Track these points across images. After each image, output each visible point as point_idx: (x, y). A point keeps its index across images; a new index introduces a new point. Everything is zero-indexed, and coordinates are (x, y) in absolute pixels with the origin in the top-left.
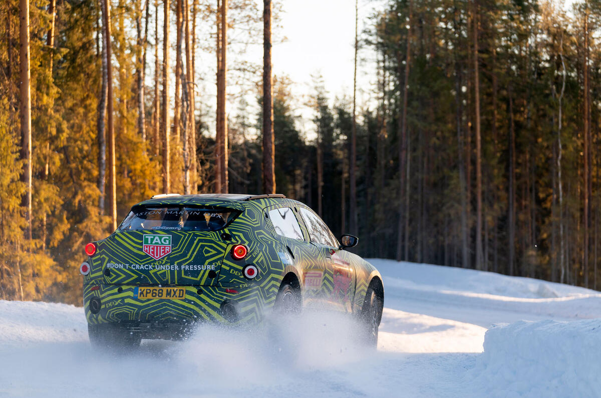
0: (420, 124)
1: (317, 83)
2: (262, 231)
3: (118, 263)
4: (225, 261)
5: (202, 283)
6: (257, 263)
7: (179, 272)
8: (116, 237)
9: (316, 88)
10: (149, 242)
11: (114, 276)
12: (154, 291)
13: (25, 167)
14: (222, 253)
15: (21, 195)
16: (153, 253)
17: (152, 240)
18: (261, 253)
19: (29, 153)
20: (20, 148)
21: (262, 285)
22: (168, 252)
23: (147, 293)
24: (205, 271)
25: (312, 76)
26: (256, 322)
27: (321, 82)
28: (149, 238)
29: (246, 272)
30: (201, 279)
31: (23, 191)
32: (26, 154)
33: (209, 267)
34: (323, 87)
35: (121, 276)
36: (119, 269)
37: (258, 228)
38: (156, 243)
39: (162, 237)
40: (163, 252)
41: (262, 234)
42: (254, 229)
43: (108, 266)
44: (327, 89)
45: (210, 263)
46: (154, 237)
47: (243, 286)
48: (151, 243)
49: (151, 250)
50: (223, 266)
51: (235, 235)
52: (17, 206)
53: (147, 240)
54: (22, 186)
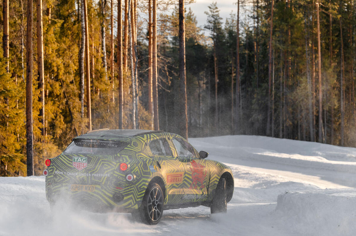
0: (281, 47)
1: (214, 12)
2: (141, 154)
3: (61, 171)
4: (115, 172)
5: (103, 183)
6: (134, 172)
7: (91, 177)
8: (60, 157)
9: (213, 16)
10: (76, 161)
11: (59, 178)
12: (79, 187)
13: (41, 92)
14: (114, 167)
15: (39, 109)
16: (78, 166)
17: (77, 159)
18: (137, 167)
19: (43, 84)
20: (38, 82)
21: (136, 185)
22: (85, 166)
23: (75, 188)
24: (105, 177)
25: (210, 8)
26: (133, 204)
27: (216, 12)
28: (76, 158)
29: (127, 178)
30: (103, 181)
31: (40, 107)
32: (41, 85)
33: (106, 175)
34: (218, 15)
35: (62, 178)
36: (61, 175)
37: (139, 152)
38: (79, 161)
39: (82, 158)
40: (83, 166)
41: (141, 155)
42: (136, 153)
43: (56, 173)
44: (220, 16)
45: (107, 173)
46: (78, 158)
47: (125, 185)
48: (77, 161)
49: (77, 165)
50: (114, 175)
51: (123, 157)
52: (37, 116)
53: (75, 159)
54: (40, 104)
